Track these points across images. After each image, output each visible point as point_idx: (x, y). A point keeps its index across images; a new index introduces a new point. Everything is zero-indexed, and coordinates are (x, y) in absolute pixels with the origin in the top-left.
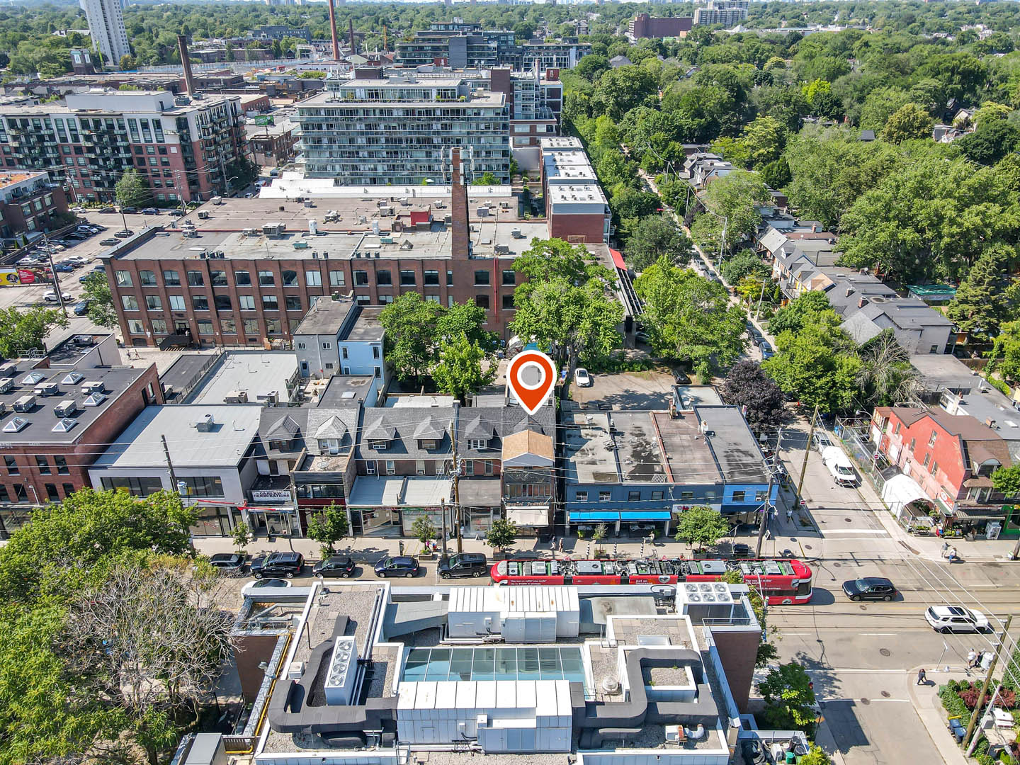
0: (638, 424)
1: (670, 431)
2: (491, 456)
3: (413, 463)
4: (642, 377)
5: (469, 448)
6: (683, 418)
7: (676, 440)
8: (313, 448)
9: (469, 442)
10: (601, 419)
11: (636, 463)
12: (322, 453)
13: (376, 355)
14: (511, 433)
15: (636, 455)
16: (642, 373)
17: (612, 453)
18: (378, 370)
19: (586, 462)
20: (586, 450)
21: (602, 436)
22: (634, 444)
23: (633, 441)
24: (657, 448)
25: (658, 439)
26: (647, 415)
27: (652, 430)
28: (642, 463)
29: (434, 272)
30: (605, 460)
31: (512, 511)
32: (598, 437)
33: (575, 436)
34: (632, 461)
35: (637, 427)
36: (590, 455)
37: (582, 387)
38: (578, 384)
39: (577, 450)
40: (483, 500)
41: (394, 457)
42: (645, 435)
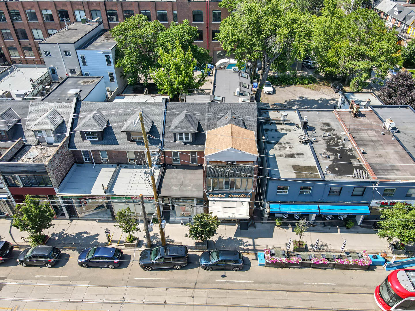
0: (326, 121)
1: (356, 127)
2: (196, 148)
3: (124, 153)
4: (310, 88)
5: (175, 140)
6: (364, 116)
7: (364, 135)
8: (30, 138)
9: (175, 134)
10: (293, 116)
11: (332, 157)
12: (39, 143)
13: (109, 63)
14: (215, 127)
15: (330, 148)
16: (309, 85)
17: (308, 147)
18: (111, 75)
19: (284, 155)
20: (283, 143)
21: (296, 131)
22: (326, 138)
23: (324, 135)
24: (349, 142)
25: (348, 134)
26: (331, 112)
27: (339, 126)
28: (338, 157)
29: (163, 12)
30: (302, 154)
31: (214, 203)
32: (292, 131)
33: (271, 131)
34: (329, 155)
35: (325, 124)
36: (288, 149)
37: (267, 94)
38: (265, 92)
39: (275, 144)
40: (186, 190)
41: (105, 147)
42: (334, 130)
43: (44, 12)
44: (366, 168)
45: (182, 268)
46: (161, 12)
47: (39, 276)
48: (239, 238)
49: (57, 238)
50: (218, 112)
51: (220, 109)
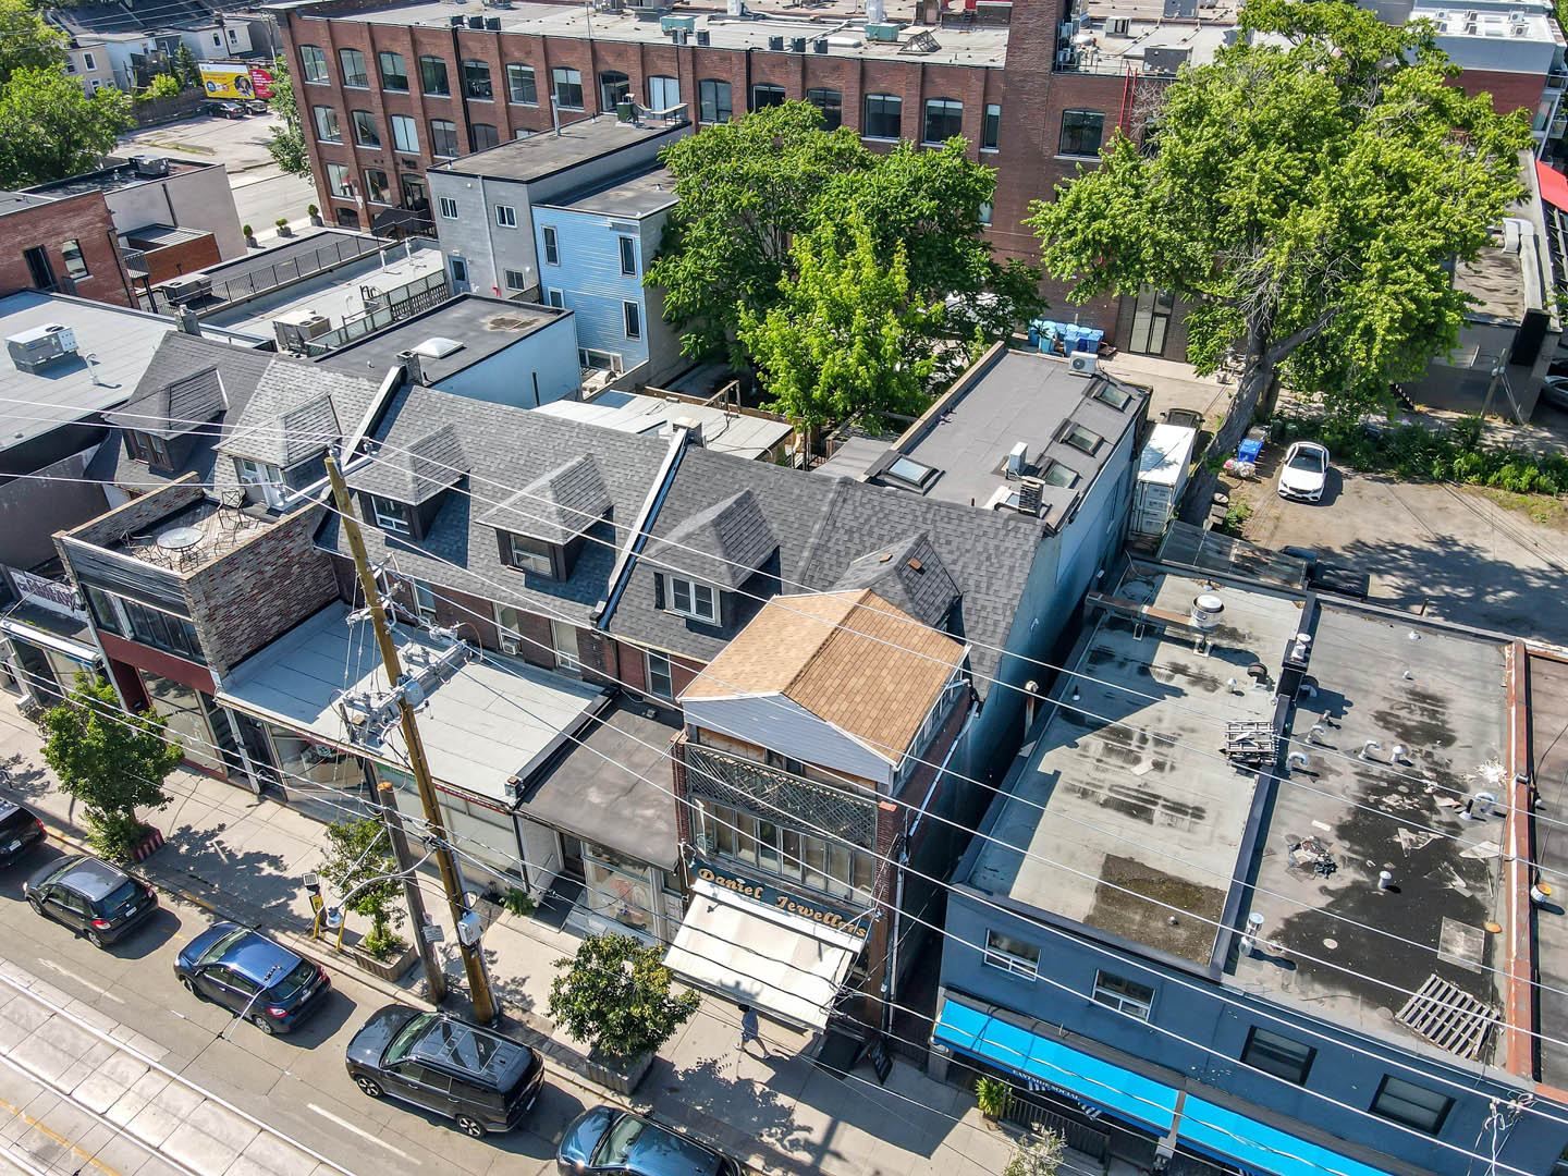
0: (1432, 682)
3: (483, 608)
4: (1527, 510)
5: (660, 605)
8: (227, 481)
9: (661, 579)
10: (1275, 620)
11: (1346, 877)
12: (247, 501)
13: (628, 267)
14: (828, 586)
15: (1366, 830)
16: (1528, 498)
17: (1250, 787)
18: (631, 311)
19: (1103, 794)
20: (1136, 736)
21: (1239, 694)
22: (1376, 769)
23: (1377, 753)
24: (1496, 827)
25: (1513, 784)
26: (1490, 650)
27: (1495, 730)
28: (1380, 884)
29: (950, 105)
30: (1198, 813)
31: (711, 909)
32: (1222, 690)
33: (1122, 665)
34: (1335, 859)
35: (1422, 697)
36: (1144, 767)
37: (1289, 498)
38: (1281, 487)
39: (1096, 726)
40: (630, 821)
41: (422, 568)
42: (1448, 740)
43: (560, 76)
44: (1502, 995)
45: (486, 1137)
46: (940, 104)
47: (51, 965)
48: (783, 1100)
49: (184, 849)
50: (867, 527)
51: (881, 515)
